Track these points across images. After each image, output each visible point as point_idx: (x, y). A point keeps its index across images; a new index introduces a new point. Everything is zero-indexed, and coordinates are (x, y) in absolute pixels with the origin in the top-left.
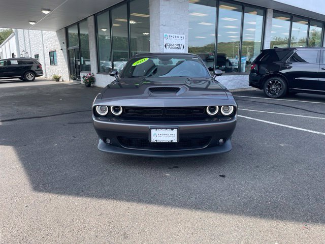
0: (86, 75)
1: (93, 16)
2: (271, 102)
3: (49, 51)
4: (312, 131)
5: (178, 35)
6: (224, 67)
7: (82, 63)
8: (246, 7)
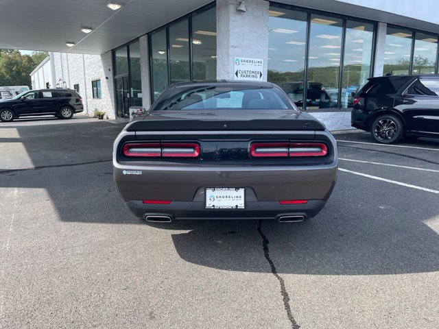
0: (135, 111)
1: (146, 36)
2: (380, 149)
3: (91, 79)
4: (428, 190)
5: (254, 59)
6: (319, 100)
7: (132, 96)
8: (348, 21)
